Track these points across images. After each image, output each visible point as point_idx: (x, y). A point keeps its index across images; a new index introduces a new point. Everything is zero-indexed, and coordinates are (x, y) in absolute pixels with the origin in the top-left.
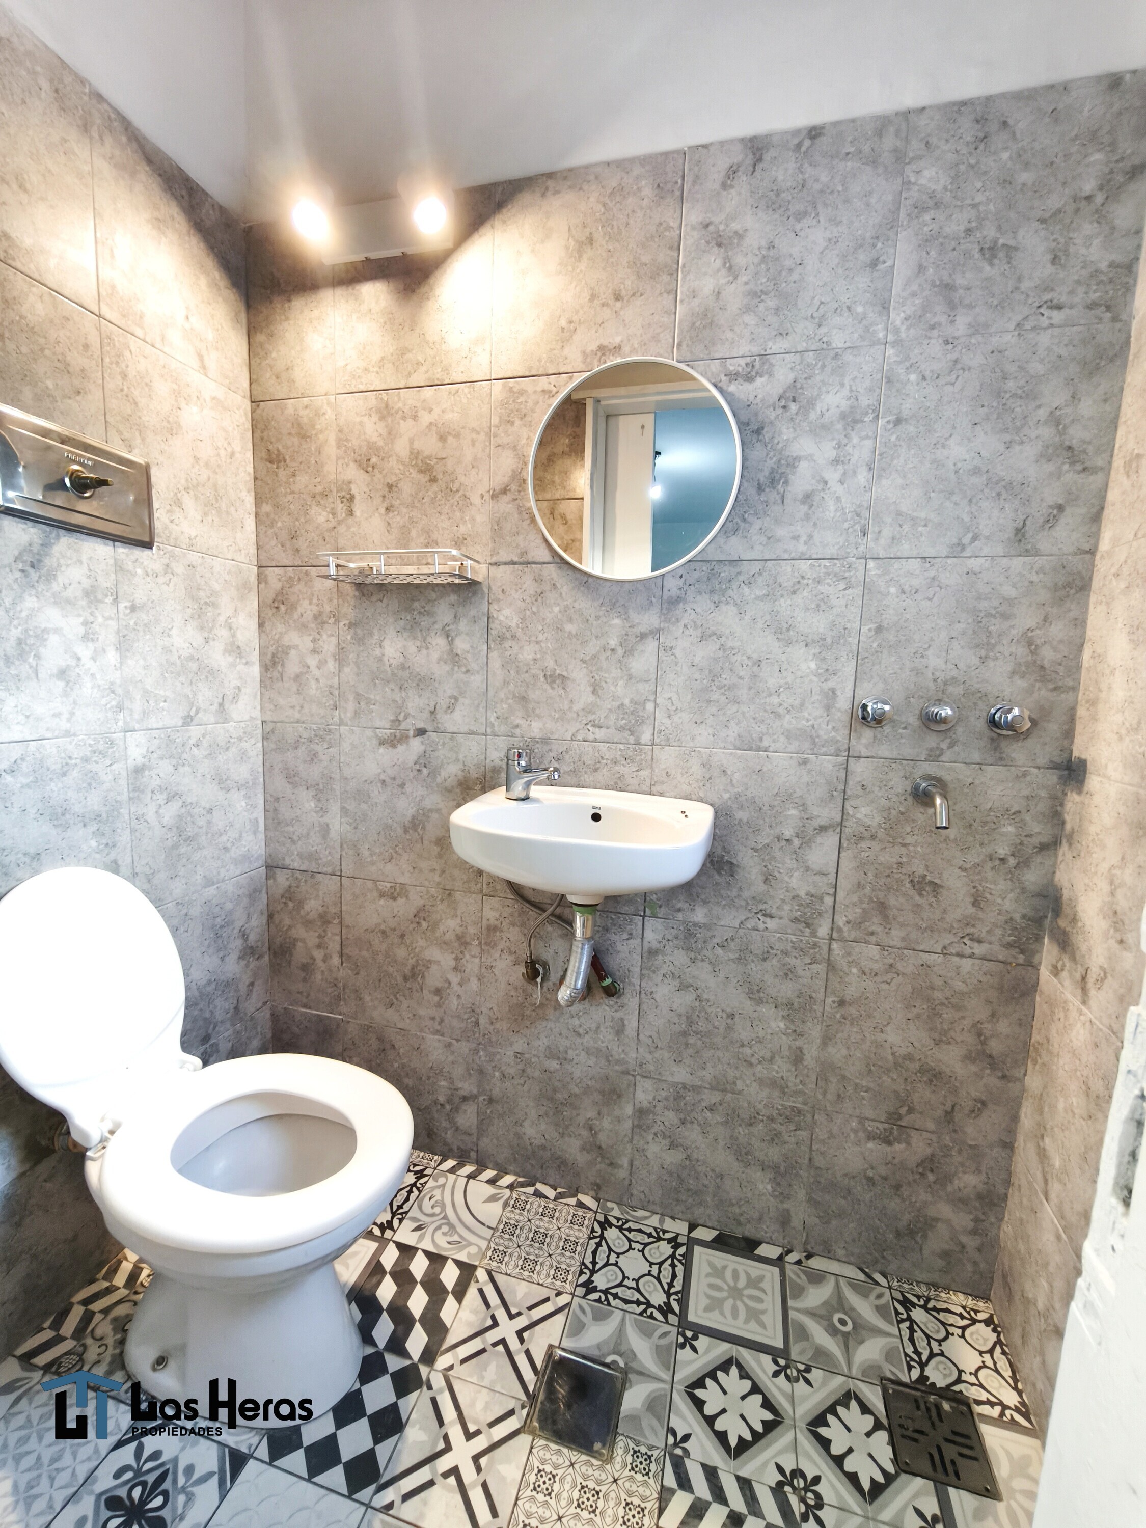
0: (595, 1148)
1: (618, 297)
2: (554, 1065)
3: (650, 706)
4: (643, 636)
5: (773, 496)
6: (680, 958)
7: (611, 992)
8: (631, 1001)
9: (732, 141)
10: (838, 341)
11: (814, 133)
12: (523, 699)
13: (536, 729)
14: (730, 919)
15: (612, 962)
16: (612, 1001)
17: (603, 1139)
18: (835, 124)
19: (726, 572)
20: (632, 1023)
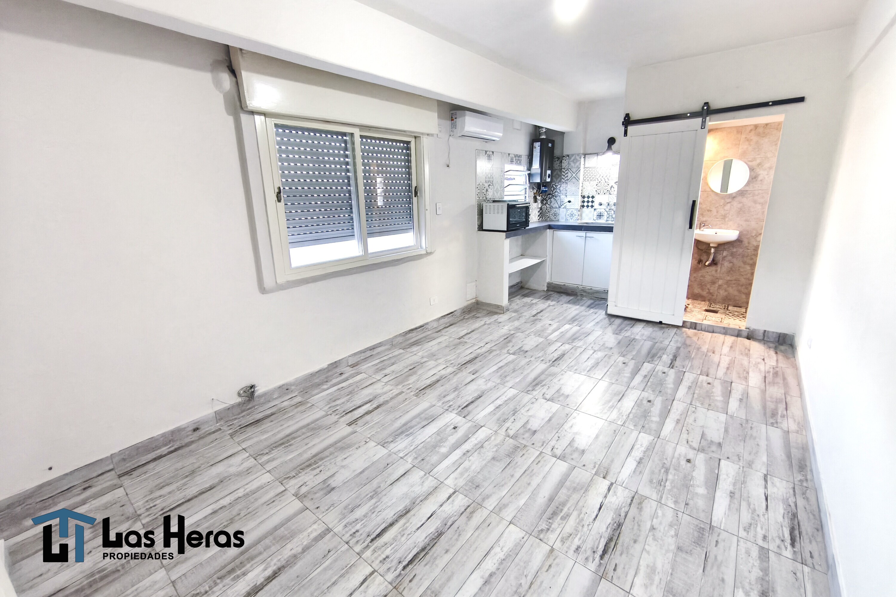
0: (710, 293)
1: (728, 148)
2: (702, 278)
3: (728, 215)
4: (728, 203)
5: (754, 180)
6: (730, 258)
7: (715, 264)
8: (719, 266)
10: (770, 155)
12: (702, 214)
13: (704, 219)
14: (741, 250)
15: (716, 259)
16: (716, 266)
17: (711, 291)
19: (745, 192)
20: (719, 271)
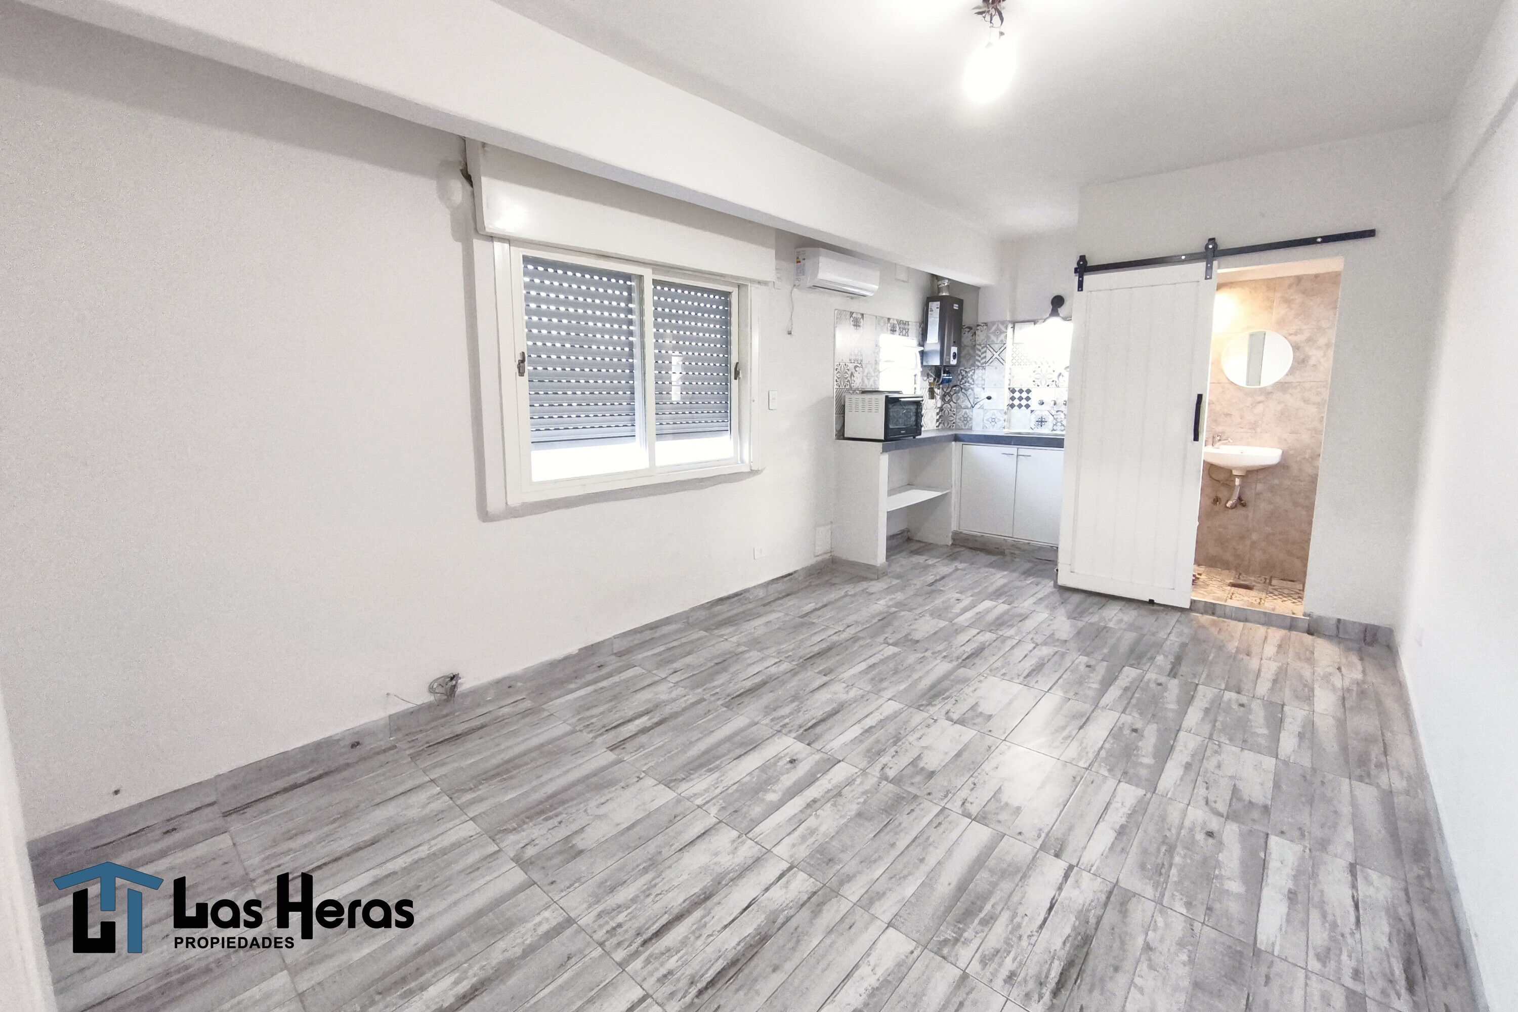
0: (1237, 556)
1: (1254, 313)
2: (1221, 529)
3: (1260, 422)
4: (1259, 402)
5: (1302, 365)
6: (1269, 495)
7: (1244, 505)
8: (1251, 509)
9: (1291, 277)
10: (1324, 326)
11: (1316, 276)
12: (1216, 421)
13: (1218, 430)
14: (1287, 483)
15: (1245, 497)
16: (1244, 508)
17: (1239, 552)
18: (1323, 274)
19: (1287, 385)
20: (1250, 517)
